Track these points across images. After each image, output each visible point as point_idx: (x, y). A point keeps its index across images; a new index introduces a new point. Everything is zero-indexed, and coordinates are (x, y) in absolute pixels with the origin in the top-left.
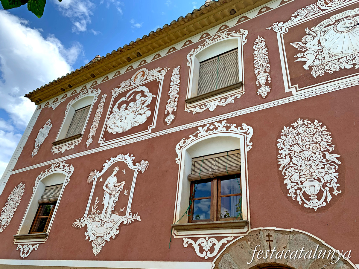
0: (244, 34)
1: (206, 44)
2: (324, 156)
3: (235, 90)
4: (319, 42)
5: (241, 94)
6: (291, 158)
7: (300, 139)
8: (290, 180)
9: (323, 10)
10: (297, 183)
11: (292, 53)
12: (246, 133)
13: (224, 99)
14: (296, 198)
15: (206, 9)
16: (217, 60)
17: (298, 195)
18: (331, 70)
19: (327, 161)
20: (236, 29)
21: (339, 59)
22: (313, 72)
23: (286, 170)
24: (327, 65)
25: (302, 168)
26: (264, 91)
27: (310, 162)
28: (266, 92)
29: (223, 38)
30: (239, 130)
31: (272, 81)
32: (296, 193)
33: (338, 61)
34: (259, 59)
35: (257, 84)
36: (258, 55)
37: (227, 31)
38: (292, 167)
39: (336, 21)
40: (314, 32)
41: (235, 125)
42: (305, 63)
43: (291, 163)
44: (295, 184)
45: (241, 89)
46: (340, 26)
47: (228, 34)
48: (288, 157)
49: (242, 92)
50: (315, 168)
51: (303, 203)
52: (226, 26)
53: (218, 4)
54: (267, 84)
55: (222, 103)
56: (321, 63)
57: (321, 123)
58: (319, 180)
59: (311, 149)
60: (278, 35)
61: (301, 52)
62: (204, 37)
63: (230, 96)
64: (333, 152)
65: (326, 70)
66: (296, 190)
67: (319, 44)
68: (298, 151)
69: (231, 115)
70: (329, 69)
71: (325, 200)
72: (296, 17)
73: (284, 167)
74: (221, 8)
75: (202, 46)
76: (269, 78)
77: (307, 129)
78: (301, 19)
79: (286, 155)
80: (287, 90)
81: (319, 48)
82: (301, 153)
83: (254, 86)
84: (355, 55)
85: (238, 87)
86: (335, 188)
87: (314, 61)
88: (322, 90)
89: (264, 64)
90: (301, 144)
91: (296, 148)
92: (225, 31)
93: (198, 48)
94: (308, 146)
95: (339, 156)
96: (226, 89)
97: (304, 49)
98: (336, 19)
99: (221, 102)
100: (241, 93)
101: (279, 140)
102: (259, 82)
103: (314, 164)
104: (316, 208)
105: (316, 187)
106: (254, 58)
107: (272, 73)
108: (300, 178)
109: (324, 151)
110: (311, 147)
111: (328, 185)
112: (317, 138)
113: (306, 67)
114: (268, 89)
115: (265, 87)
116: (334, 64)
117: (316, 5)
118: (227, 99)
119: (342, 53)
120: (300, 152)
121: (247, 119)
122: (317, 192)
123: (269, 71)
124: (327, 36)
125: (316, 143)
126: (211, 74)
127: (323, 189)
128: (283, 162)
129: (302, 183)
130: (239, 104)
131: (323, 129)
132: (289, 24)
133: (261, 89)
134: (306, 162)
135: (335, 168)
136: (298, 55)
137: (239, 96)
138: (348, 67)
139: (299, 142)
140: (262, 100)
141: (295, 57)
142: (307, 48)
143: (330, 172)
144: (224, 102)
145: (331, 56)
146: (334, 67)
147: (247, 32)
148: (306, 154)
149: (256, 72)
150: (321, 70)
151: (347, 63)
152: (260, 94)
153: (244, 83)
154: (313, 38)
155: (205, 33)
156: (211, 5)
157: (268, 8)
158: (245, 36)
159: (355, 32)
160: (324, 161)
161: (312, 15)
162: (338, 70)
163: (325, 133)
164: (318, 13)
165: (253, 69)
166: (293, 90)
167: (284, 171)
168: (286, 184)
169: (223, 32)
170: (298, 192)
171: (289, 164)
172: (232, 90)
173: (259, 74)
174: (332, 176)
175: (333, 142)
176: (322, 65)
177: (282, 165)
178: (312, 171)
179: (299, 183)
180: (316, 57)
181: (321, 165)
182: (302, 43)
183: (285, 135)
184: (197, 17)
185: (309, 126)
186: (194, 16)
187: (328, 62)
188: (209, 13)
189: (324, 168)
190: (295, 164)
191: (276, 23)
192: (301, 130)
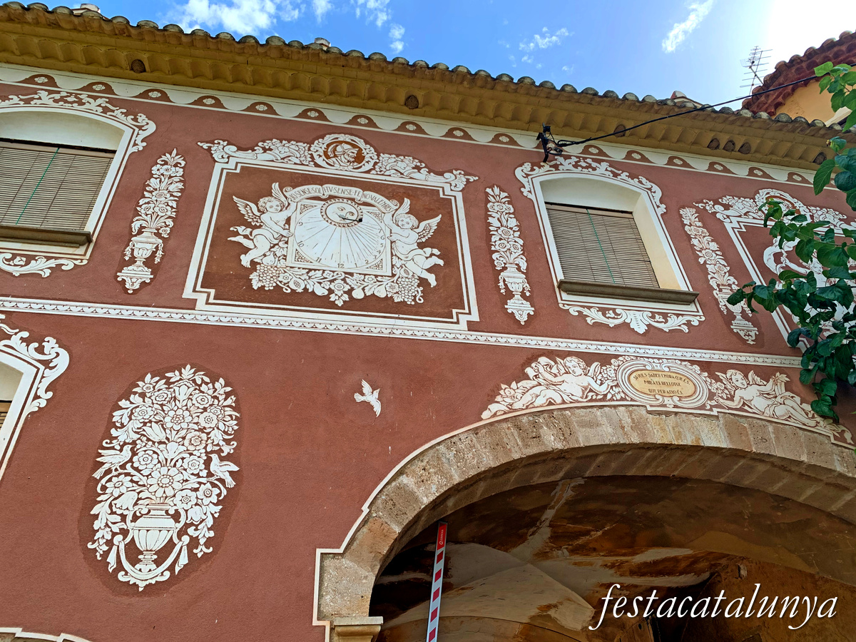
1: (35, 101)
2: (208, 463)
3: (66, 246)
4: (288, 221)
5: (77, 262)
6: (134, 453)
7: (172, 413)
8: (110, 506)
9: (317, 165)
10: (123, 517)
11: (230, 218)
12: (46, 363)
13: (24, 259)
14: (106, 554)
15: (71, 22)
16: (52, 155)
17: (115, 548)
18: (288, 286)
19: (210, 475)
20: (131, 108)
21: (310, 270)
22: (254, 276)
23: (110, 480)
24: (285, 272)
25: (150, 481)
26: (135, 276)
27: (173, 471)
28: (140, 281)
29: (89, 111)
30: (31, 352)
31: (164, 260)
32: (110, 543)
33: (308, 273)
34: (154, 198)
35: (125, 255)
36: (156, 190)
37: (107, 100)
38: (127, 474)
39: (331, 197)
40: (286, 198)
41: (25, 334)
42: (246, 250)
43: (128, 466)
44: (118, 519)
45: (81, 250)
46: (334, 210)
47: (106, 110)
48: (127, 448)
49: (82, 260)
50: (177, 486)
51: (120, 567)
52: (109, 89)
53: (107, 27)
54: (149, 262)
55: (15, 265)
56: (275, 265)
57: (228, 389)
58: (176, 517)
59: (186, 442)
60: (218, 168)
61: (248, 225)
62: (39, 82)
63: (45, 257)
64: (229, 458)
65: (281, 282)
66: (114, 534)
67: (287, 226)
68: (157, 440)
69: (23, 305)
70: (286, 281)
71: (172, 568)
72: (265, 150)
73: (108, 471)
74: (112, 41)
75: (21, 100)
76: (160, 253)
77: (197, 395)
78: (273, 161)
79: (125, 444)
80: (188, 293)
81: (285, 233)
82: (162, 447)
83: (118, 257)
84: (337, 274)
86: (202, 541)
87: (265, 255)
88: (259, 319)
89: (161, 214)
90: (169, 425)
91: (155, 432)
92: (102, 97)
93: (9, 99)
94: (182, 433)
95: (235, 468)
96: (40, 236)
97: (257, 221)
98: (332, 193)
101: (123, 403)
102: (133, 250)
103: (180, 477)
104: (142, 585)
105: (164, 532)
106: (145, 193)
107: (171, 242)
108: (136, 504)
109: (212, 452)
110: (189, 437)
111: (191, 531)
112: (208, 420)
113: (245, 260)
114: (147, 275)
115: (140, 268)
116: (298, 276)
117: (309, 150)
118: (33, 262)
119: (319, 260)
120: (160, 443)
121: (65, 329)
122: (159, 545)
123: (166, 236)
124: (305, 217)
125: (201, 430)
126: (20, 181)
127: (175, 540)
128: (111, 458)
129: (135, 518)
130: (57, 285)
131: (229, 402)
132: (248, 158)
133: (130, 268)
134: (164, 470)
135: (219, 495)
136: (241, 229)
137: (68, 265)
138: (320, 291)
139: (168, 419)
140: (121, 295)
141: (232, 229)
142: (262, 222)
143: (206, 501)
144: (22, 266)
145: (299, 258)
146: (295, 283)
147: (152, 128)
148: (173, 451)
149: (136, 226)
150: (272, 277)
151: (320, 283)
152: (124, 281)
153: (94, 239)
154: (279, 208)
155: (46, 76)
156: (87, 20)
157: (218, 103)
158: (144, 134)
159: (352, 233)
160: (204, 473)
161: (295, 164)
162: (300, 290)
163: (229, 411)
164: (307, 165)
165: (131, 215)
166: (201, 298)
167: (103, 481)
168: (96, 516)
169: (95, 98)
170: (119, 538)
171: (123, 467)
172: (56, 243)
173: (140, 232)
174: (204, 512)
175: (238, 435)
176: (276, 269)
177: (106, 467)
178: (170, 492)
179: (129, 518)
180: (271, 248)
181: (193, 482)
182: (258, 207)
183: (143, 395)
184: (37, 23)
185: (204, 388)
186: (29, 16)
187: (288, 268)
188: (74, 35)
189: (196, 490)
190: (137, 469)
191: (221, 142)
192: (182, 392)
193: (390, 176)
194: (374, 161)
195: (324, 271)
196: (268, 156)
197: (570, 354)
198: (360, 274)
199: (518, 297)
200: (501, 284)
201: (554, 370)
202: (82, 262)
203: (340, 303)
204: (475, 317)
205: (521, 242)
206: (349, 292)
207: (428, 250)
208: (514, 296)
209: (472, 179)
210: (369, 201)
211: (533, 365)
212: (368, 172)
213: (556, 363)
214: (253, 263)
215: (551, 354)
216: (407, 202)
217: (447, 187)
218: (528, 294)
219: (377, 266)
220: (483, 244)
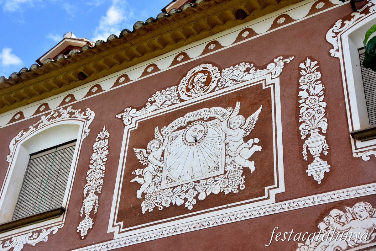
0: (89, 119)
3: (55, 218)
5: (59, 227)
9: (182, 101)
13: (37, 234)
18: (161, 205)
21: (174, 187)
24: (160, 194)
28: (88, 228)
31: (99, 210)
33: (173, 190)
35: (80, 213)
37: (72, 107)
40: (162, 135)
46: (190, 134)
49: (61, 224)
55: (34, 239)
56: (155, 191)
63: (45, 228)
65: (157, 203)
67: (162, 158)
70: (160, 202)
72: (151, 103)
76: (97, 205)
78: (156, 110)
80: (110, 230)
84: (190, 185)
85: (58, 215)
87: (149, 186)
89: (97, 178)
97: (146, 162)
98: (190, 120)
99: (32, 239)
100: (59, 225)
102: (84, 208)
107: (102, 196)
116: (167, 195)
117: (177, 90)
118: (41, 234)
123: (99, 192)
133: (83, 221)
137: (55, 230)
138: (179, 202)
141: (133, 173)
142: (148, 161)
144: (36, 238)
145: (169, 180)
150: (153, 201)
151: (179, 196)
154: (158, 146)
159: (201, 147)
161: (169, 106)
164: (176, 103)
165: (83, 184)
176: (155, 194)
180: (153, 178)
182: (147, 151)
187: (162, 191)
191: (128, 109)
193: (228, 86)
194: (218, 78)
195: (182, 185)
196: (154, 107)
197: (358, 200)
198: (204, 179)
199: (317, 159)
200: (305, 152)
201: (343, 220)
202: (61, 226)
203: (190, 208)
204: (282, 189)
205: (324, 104)
206: (196, 198)
207: (251, 141)
208: (314, 159)
209: (288, 60)
210: (213, 115)
211: (325, 219)
212: (213, 91)
213: (345, 211)
214: (143, 194)
215: (341, 205)
216: (238, 104)
217: (268, 78)
218: (326, 153)
219: (216, 169)
220: (293, 119)
